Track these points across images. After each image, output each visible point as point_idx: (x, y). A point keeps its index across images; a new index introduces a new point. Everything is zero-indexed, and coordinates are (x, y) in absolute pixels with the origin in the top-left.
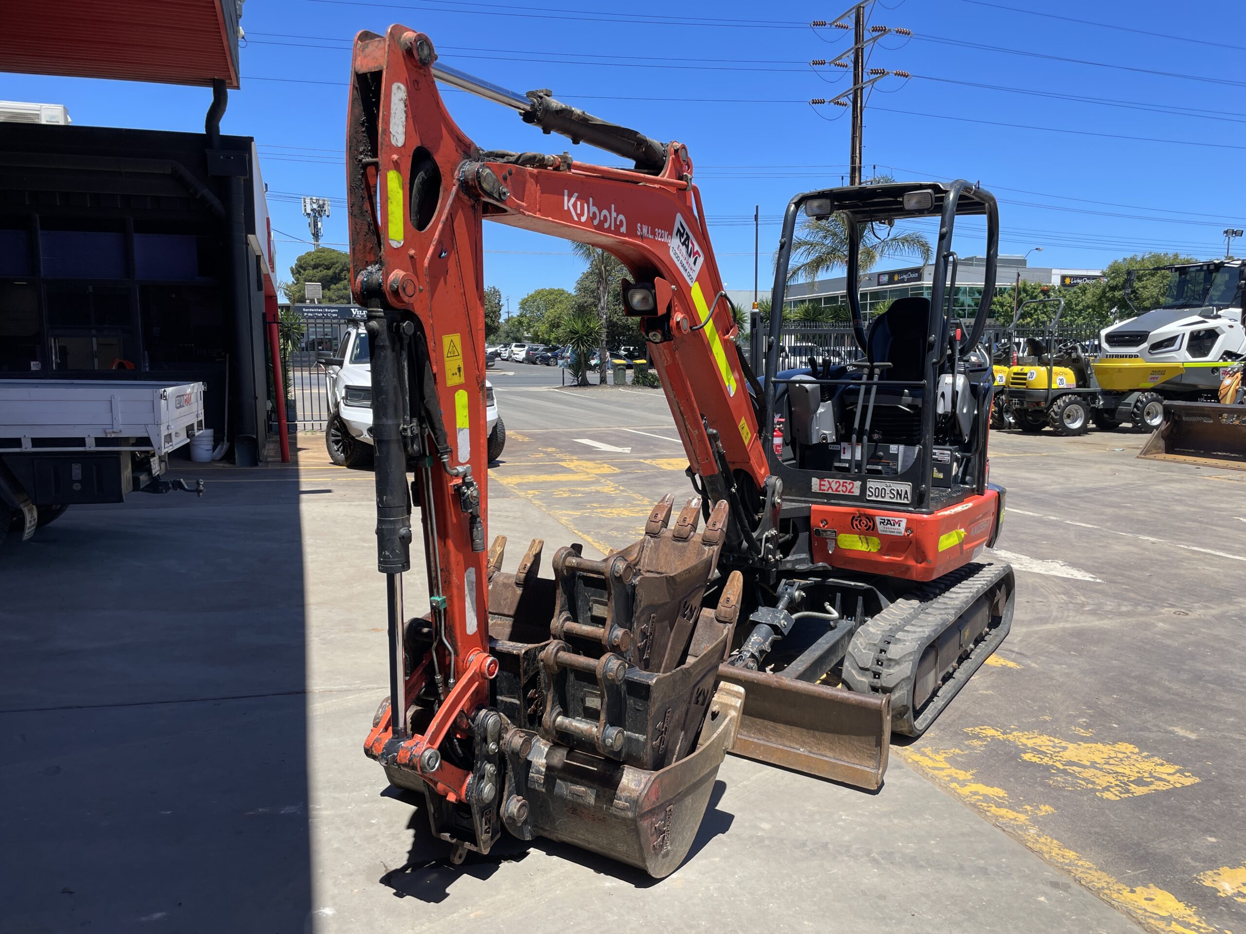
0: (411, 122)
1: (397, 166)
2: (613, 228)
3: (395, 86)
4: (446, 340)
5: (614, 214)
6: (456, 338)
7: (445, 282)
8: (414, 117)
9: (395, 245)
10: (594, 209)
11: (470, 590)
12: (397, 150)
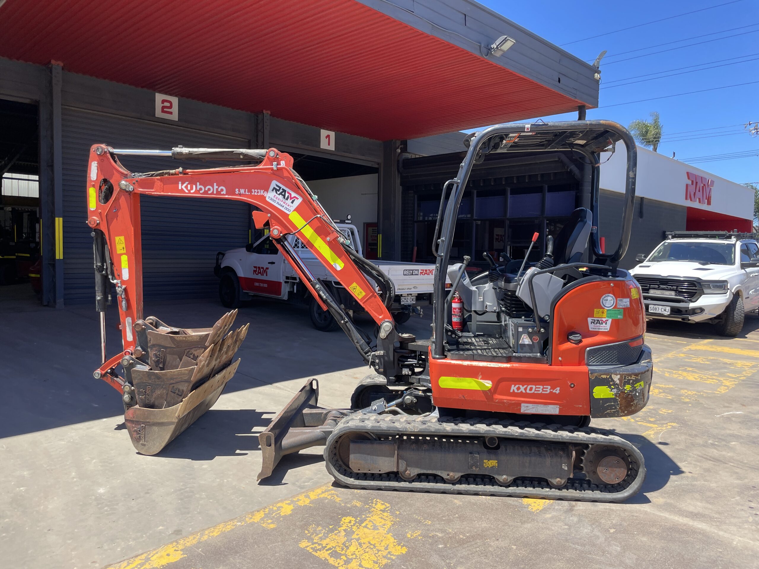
0: (100, 172)
1: (93, 186)
2: (215, 192)
3: (93, 163)
4: (117, 239)
5: (216, 187)
6: (122, 238)
7: (117, 220)
8: (101, 171)
9: (92, 210)
10: (199, 187)
11: (129, 325)
12: (94, 181)
